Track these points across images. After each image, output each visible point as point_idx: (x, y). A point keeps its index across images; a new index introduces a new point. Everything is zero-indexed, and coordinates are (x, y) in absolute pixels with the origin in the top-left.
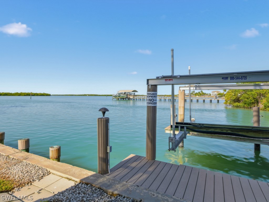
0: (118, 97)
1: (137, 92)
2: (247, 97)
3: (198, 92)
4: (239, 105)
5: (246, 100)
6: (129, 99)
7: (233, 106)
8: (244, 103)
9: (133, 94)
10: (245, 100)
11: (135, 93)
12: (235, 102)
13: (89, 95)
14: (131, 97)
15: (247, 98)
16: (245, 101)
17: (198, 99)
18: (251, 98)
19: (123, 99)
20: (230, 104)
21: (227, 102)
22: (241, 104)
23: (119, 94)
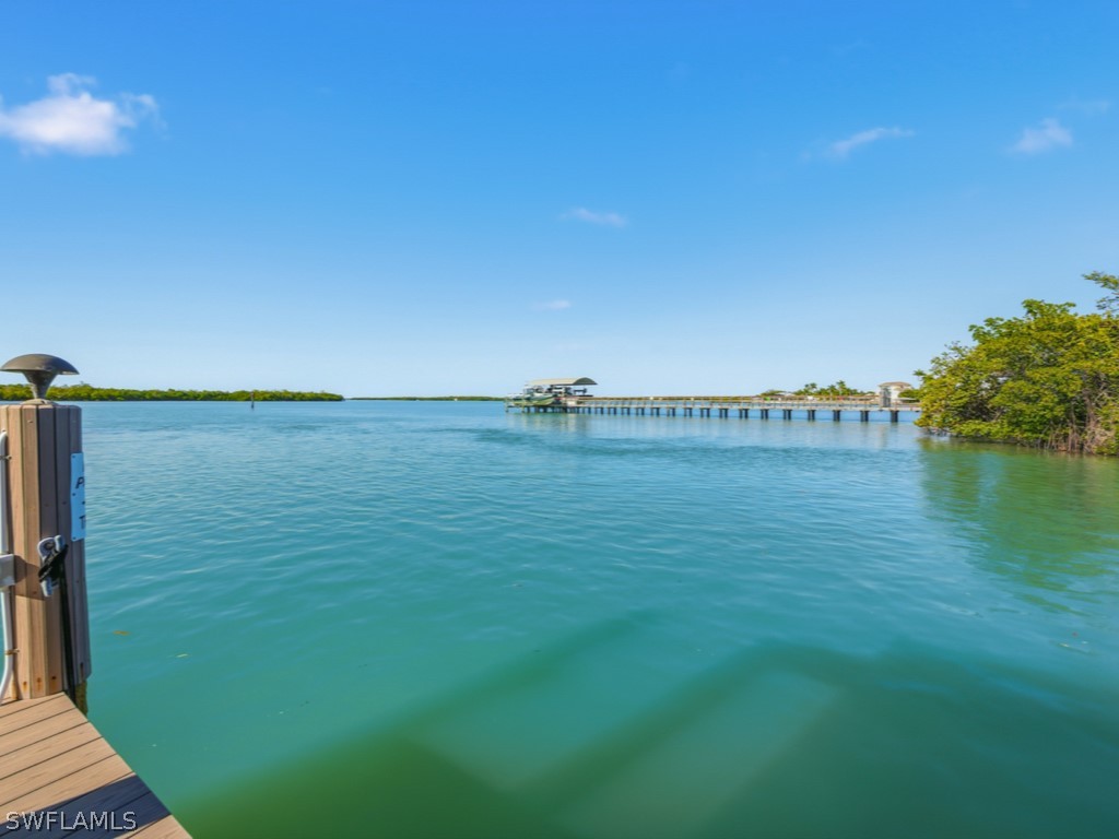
0: (524, 403)
1: (594, 383)
2: (1027, 391)
3: (826, 388)
4: (985, 431)
5: (1022, 406)
6: (565, 409)
7: (957, 436)
8: (1010, 423)
9: (581, 393)
10: (1017, 407)
11: (586, 387)
12: (966, 419)
13: (460, 399)
14: (571, 403)
15: (1028, 400)
16: (1016, 411)
17: (813, 408)
18: (1049, 399)
19: (545, 407)
20: (943, 425)
21: (929, 417)
22: (995, 427)
23: (530, 392)
